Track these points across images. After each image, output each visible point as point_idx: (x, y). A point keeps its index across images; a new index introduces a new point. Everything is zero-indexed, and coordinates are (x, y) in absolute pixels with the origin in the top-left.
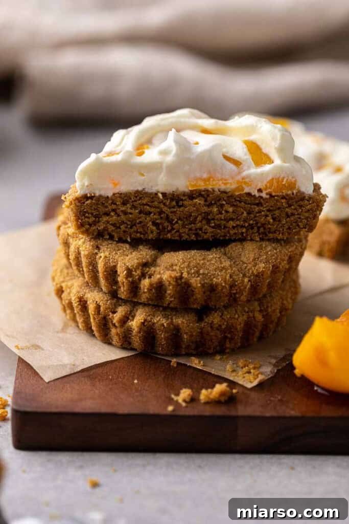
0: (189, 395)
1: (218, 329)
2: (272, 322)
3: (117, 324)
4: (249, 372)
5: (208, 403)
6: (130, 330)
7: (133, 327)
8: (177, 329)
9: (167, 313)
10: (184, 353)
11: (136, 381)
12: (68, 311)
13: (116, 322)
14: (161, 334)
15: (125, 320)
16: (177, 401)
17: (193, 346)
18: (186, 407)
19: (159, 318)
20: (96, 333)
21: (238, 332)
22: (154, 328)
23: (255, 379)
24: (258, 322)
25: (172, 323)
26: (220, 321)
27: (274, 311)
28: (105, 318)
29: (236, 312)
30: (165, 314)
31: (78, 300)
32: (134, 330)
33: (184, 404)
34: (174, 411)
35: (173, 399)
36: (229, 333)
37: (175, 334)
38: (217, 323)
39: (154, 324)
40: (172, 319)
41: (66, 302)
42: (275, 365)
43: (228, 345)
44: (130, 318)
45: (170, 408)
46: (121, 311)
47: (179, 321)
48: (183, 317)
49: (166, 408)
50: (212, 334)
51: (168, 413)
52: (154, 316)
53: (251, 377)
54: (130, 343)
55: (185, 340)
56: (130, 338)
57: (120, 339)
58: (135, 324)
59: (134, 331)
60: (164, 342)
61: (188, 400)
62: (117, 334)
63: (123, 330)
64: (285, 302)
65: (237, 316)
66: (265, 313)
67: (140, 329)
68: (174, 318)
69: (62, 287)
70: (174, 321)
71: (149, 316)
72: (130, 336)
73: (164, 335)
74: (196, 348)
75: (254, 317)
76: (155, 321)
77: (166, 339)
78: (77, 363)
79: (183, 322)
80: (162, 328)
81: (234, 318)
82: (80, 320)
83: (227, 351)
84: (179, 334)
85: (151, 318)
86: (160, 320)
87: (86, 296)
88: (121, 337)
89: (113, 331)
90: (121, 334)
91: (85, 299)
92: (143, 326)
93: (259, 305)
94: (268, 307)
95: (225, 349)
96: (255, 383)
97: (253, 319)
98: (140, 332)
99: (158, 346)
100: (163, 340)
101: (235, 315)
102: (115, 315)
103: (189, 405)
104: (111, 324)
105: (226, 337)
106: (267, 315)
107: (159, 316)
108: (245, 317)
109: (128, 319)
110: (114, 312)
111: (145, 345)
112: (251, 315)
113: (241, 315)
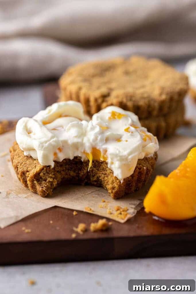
4: (121, 214)
5: (96, 231)
11: (51, 222)
16: (77, 231)
18: (83, 234)
23: (125, 217)
33: (81, 233)
34: (76, 237)
35: (74, 230)
42: (135, 209)
45: (74, 235)
49: (71, 235)
53: (122, 216)
61: (84, 230)
78: (19, 214)
96: (126, 220)
103: (85, 233)
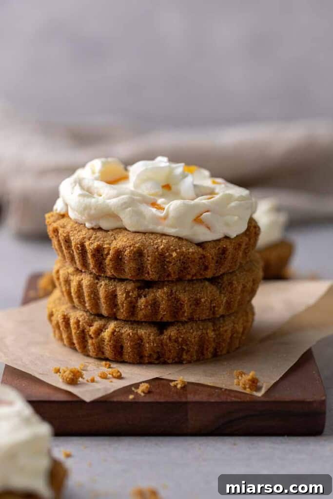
0: (147, 387)
1: (176, 342)
2: (224, 340)
3: (93, 336)
6: (103, 340)
7: (105, 337)
8: (141, 339)
9: (134, 326)
10: (147, 361)
12: (57, 331)
13: (92, 333)
14: (127, 343)
15: (99, 331)
16: (137, 392)
17: (155, 356)
18: (145, 396)
19: (126, 329)
20: (77, 346)
21: (192, 344)
22: (122, 337)
24: (210, 338)
25: (137, 334)
26: (177, 334)
27: (226, 331)
28: (83, 331)
29: (192, 328)
30: (132, 327)
31: (62, 317)
32: (106, 339)
33: (142, 394)
34: (134, 399)
35: (133, 391)
36: (185, 346)
37: (139, 343)
38: (175, 336)
39: (122, 334)
40: (137, 331)
41: (54, 322)
43: (185, 357)
44: (104, 330)
45: (131, 397)
46: (97, 325)
47: (142, 332)
48: (146, 330)
49: (128, 396)
50: (170, 345)
51: (129, 400)
52: (123, 328)
54: (103, 353)
55: (148, 349)
56: (103, 348)
57: (95, 349)
58: (106, 334)
59: (106, 341)
60: (129, 350)
61: (146, 391)
62: (93, 344)
63: (97, 340)
64: (236, 325)
65: (191, 331)
66: (217, 332)
67: (111, 338)
68: (139, 330)
69: (52, 312)
70: (139, 332)
71: (119, 327)
72: (103, 345)
73: (130, 344)
74: (158, 358)
75: (207, 333)
76: (123, 331)
77: (132, 347)
79: (145, 333)
80: (129, 337)
81: (190, 333)
82: (65, 336)
83: (184, 362)
84: (143, 344)
85: (120, 330)
86: (127, 331)
87: (70, 314)
88: (96, 347)
89: (90, 341)
90: (95, 344)
91: (69, 317)
92: (113, 336)
93: (213, 326)
94: (220, 327)
95: (183, 361)
97: (206, 334)
98: (110, 341)
99: (125, 353)
100: (129, 348)
101: (190, 330)
102: (91, 328)
103: (148, 395)
104: (88, 336)
105: (183, 349)
106: (219, 334)
107: (127, 327)
108: (199, 333)
109: (102, 331)
110: (91, 326)
111: (115, 354)
112: (204, 331)
113: (195, 331)
